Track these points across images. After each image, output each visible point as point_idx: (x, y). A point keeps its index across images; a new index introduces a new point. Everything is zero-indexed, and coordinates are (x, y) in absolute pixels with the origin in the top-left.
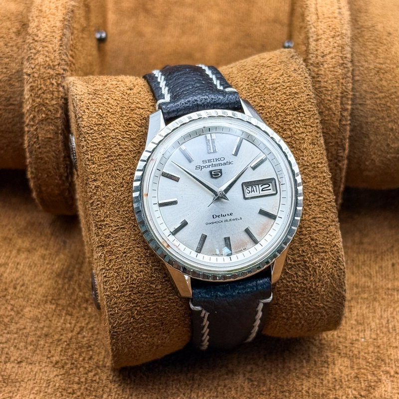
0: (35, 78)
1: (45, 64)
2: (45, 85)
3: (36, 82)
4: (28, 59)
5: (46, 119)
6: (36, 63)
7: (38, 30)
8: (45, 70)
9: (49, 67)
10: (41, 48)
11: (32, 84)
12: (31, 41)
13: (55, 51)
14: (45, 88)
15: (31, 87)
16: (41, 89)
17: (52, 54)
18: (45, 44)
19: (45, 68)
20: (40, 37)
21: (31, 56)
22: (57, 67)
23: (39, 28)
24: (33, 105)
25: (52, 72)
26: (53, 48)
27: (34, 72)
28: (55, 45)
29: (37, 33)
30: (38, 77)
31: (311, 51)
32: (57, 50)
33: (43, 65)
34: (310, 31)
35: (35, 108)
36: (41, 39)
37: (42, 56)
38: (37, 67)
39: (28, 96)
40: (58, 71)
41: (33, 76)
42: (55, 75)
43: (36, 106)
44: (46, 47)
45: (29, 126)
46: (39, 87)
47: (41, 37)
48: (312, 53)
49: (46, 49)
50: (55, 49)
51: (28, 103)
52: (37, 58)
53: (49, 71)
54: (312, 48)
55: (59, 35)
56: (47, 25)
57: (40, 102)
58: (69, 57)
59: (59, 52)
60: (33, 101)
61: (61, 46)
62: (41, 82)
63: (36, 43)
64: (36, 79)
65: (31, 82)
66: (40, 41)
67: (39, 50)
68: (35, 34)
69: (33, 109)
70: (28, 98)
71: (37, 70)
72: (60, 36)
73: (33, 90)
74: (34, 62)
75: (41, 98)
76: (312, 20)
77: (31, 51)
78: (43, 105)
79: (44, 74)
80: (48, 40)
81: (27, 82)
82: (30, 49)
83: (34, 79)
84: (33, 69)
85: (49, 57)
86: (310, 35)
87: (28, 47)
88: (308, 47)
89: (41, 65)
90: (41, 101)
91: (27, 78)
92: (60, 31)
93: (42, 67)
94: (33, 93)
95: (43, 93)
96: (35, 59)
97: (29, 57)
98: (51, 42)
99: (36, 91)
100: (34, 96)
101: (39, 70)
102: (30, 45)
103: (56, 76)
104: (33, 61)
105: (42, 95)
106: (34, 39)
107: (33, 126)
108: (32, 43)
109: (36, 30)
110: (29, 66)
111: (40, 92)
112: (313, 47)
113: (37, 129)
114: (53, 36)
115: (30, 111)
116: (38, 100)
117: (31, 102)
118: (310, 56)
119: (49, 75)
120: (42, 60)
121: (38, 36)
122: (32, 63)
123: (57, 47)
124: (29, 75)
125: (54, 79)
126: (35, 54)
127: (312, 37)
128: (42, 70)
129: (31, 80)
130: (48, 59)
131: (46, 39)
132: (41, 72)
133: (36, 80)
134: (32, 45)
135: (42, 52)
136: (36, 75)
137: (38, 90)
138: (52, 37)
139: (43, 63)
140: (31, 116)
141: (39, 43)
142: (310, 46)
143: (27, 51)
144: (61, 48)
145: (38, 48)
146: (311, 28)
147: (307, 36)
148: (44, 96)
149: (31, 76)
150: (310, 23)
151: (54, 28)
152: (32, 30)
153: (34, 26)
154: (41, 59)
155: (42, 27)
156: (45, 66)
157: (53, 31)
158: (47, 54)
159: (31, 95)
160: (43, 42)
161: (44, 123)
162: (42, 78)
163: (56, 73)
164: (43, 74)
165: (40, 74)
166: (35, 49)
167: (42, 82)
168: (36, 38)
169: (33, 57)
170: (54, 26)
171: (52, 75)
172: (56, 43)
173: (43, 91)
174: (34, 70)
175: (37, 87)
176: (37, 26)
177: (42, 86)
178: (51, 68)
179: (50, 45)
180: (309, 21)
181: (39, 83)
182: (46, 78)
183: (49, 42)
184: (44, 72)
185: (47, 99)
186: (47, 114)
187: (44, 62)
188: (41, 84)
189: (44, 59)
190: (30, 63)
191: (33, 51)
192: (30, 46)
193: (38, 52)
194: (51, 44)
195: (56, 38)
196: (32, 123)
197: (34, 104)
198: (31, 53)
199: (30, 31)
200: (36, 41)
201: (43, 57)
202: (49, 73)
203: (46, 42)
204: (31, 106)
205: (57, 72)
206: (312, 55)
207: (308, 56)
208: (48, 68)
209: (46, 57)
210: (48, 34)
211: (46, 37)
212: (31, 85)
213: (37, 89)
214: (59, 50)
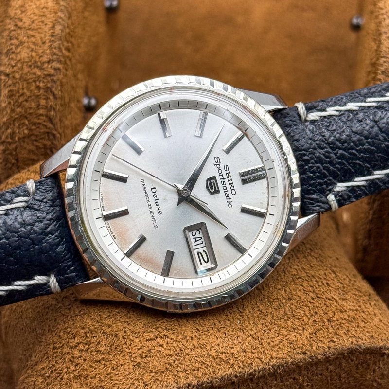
0: (16, 79)
1: (31, 61)
2: (28, 89)
3: (17, 85)
4: (7, 53)
5: (29, 136)
6: (18, 59)
7: (23, 12)
8: (29, 69)
9: (35, 65)
10: (25, 38)
11: (11, 88)
12: (12, 28)
13: (44, 43)
14: (28, 94)
15: (10, 91)
16: (23, 95)
17: (40, 47)
18: (31, 32)
19: (30, 66)
20: (24, 23)
21: (12, 49)
22: (46, 65)
23: (23, 9)
24: (12, 117)
25: (39, 73)
26: (41, 38)
27: (14, 71)
28: (45, 35)
29: (21, 16)
30: (20, 79)
31: (383, 54)
32: (47, 41)
33: (27, 62)
34: (383, 24)
35: (14, 121)
36: (26, 25)
37: (26, 50)
38: (19, 65)
39: (6, 104)
40: (47, 71)
41: (13, 77)
42: (43, 76)
43: (17, 118)
44: (33, 36)
45: (5, 144)
46: (21, 92)
47: (27, 22)
48: (384, 57)
49: (33, 40)
50: (44, 40)
51: (5, 113)
52: (20, 52)
53: (36, 70)
54: (384, 49)
55: (50, 20)
56: (35, 4)
57: (20, 112)
58: (64, 51)
59: (49, 44)
60: (13, 111)
61: (52, 36)
62: (23, 85)
63: (19, 31)
64: (18, 80)
65: (10, 85)
66: (25, 28)
67: (23, 41)
68: (18, 18)
69: (12, 122)
70: (6, 107)
71: (19, 69)
72: (52, 22)
73: (12, 95)
74: (15, 57)
75: (22, 108)
76: (386, 8)
77: (12, 42)
78: (26, 118)
79: (28, 74)
80: (36, 27)
81: (5, 85)
82: (11, 39)
83: (14, 81)
84: (13, 67)
85: (35, 52)
86: (383, 30)
87: (8, 36)
88: (379, 47)
89: (24, 62)
90: (23, 111)
91: (5, 80)
92: (52, 15)
93: (25, 64)
94: (13, 99)
95: (26, 101)
96: (17, 54)
97: (8, 50)
98: (40, 30)
99: (17, 97)
100: (13, 105)
101: (22, 69)
102: (10, 32)
103: (44, 78)
104: (13, 56)
105: (25, 103)
106: (16, 25)
107: (10, 144)
108: (14, 30)
109: (20, 12)
110: (7, 63)
111: (21, 99)
112: (386, 47)
113: (16, 148)
114: (43, 22)
115: (8, 124)
116: (19, 110)
117: (9, 112)
118: (382, 60)
119: (34, 76)
120: (26, 55)
121: (21, 21)
122: (12, 59)
123: (47, 38)
124: (7, 75)
125: (41, 82)
126: (17, 47)
127: (386, 33)
128: (26, 69)
129: (10, 82)
130: (34, 54)
131: (33, 25)
132: (24, 72)
133: (16, 82)
134: (13, 32)
135: (26, 44)
136: (17, 76)
137: (19, 97)
138: (41, 23)
139: (27, 60)
140: (9, 131)
141: (23, 31)
142: (381, 45)
143: (7, 41)
144: (53, 39)
145: (21, 38)
146: (384, 19)
147: (379, 30)
148: (27, 105)
149: (11, 76)
150: (384, 11)
151: (45, 10)
152: (14, 11)
153: (17, 6)
154: (24, 54)
155: (28, 8)
156: (30, 63)
157: (42, 14)
158: (33, 47)
159: (9, 103)
160: (29, 29)
161: (26, 140)
162: (25, 80)
163: (44, 74)
164: (26, 74)
165: (22, 74)
166: (17, 39)
167: (25, 85)
168: (20, 24)
169: (14, 50)
170: (44, 8)
171: (39, 77)
172: (46, 32)
173: (25, 98)
174: (15, 68)
175: (18, 92)
176: (22, 6)
177: (25, 91)
178: (38, 67)
179: (38, 35)
180: (382, 9)
181: (21, 87)
182: (30, 81)
183: (37, 30)
184: (29, 72)
185: (31, 108)
186: (30, 130)
187: (28, 57)
188: (23, 89)
189: (28, 54)
190: (9, 59)
191: (14, 41)
192: (11, 35)
193: (22, 43)
194: (39, 33)
195: (46, 25)
196: (9, 140)
197: (14, 114)
198: (12, 44)
199: (12, 12)
200: (20, 28)
201: (28, 51)
202: (35, 74)
203: (33, 30)
204: (9, 117)
205: (46, 73)
206: (384, 59)
207: (378, 59)
208: (34, 67)
209: (32, 50)
210: (35, 18)
211: (33, 22)
212: (9, 89)
213: (18, 95)
214: (50, 42)
